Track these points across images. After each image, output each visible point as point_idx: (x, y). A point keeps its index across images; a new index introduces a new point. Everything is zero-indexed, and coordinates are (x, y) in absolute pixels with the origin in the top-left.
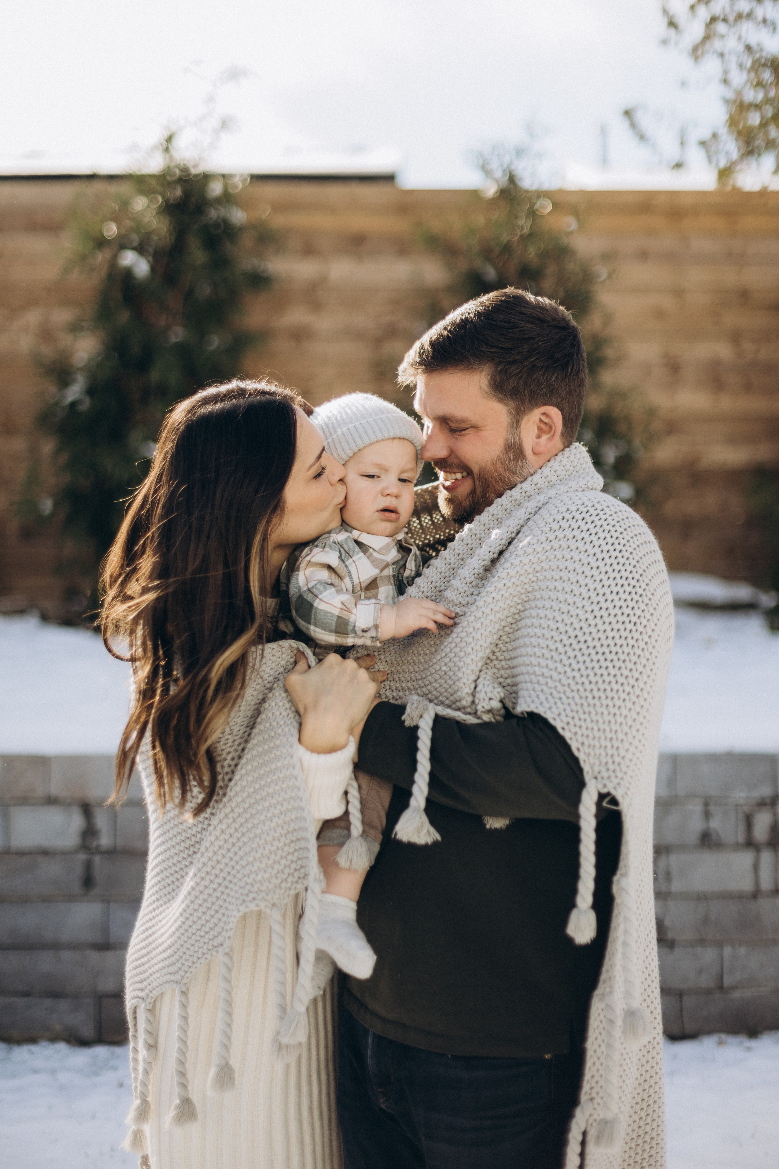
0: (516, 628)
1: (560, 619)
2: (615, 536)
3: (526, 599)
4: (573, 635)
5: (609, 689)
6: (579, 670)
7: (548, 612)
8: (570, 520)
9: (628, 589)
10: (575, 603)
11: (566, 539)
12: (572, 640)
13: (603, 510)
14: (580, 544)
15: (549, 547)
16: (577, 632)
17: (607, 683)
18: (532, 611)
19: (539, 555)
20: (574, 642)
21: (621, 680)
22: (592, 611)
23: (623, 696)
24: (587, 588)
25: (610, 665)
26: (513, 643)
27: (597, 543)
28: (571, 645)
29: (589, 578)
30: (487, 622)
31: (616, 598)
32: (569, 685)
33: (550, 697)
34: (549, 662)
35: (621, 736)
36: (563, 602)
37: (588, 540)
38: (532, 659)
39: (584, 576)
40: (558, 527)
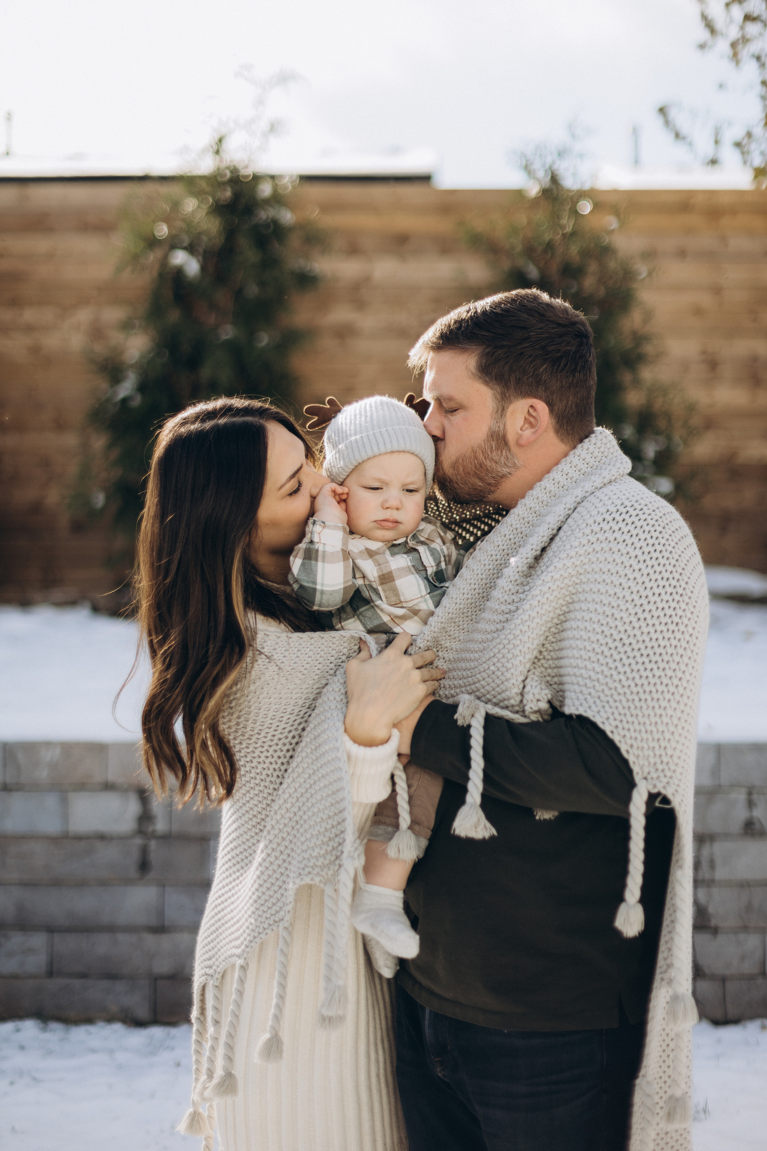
0: (561, 629)
1: (604, 622)
2: (655, 536)
3: (570, 601)
4: (618, 638)
5: (654, 690)
6: (625, 673)
7: (592, 615)
8: (611, 522)
9: (670, 590)
10: (618, 606)
11: (607, 541)
12: (617, 643)
13: (641, 510)
14: (622, 546)
15: (591, 550)
16: (622, 635)
17: (652, 685)
18: (577, 613)
19: (582, 558)
20: (619, 645)
21: (666, 681)
22: (636, 614)
23: (668, 696)
24: (630, 591)
25: (655, 667)
26: (559, 643)
27: (638, 545)
28: (616, 648)
29: (632, 580)
30: (533, 625)
31: (658, 600)
32: (616, 688)
33: (598, 701)
34: (595, 665)
35: (667, 736)
36: (607, 605)
37: (629, 542)
38: (579, 662)
39: (626, 578)
40: (599, 529)
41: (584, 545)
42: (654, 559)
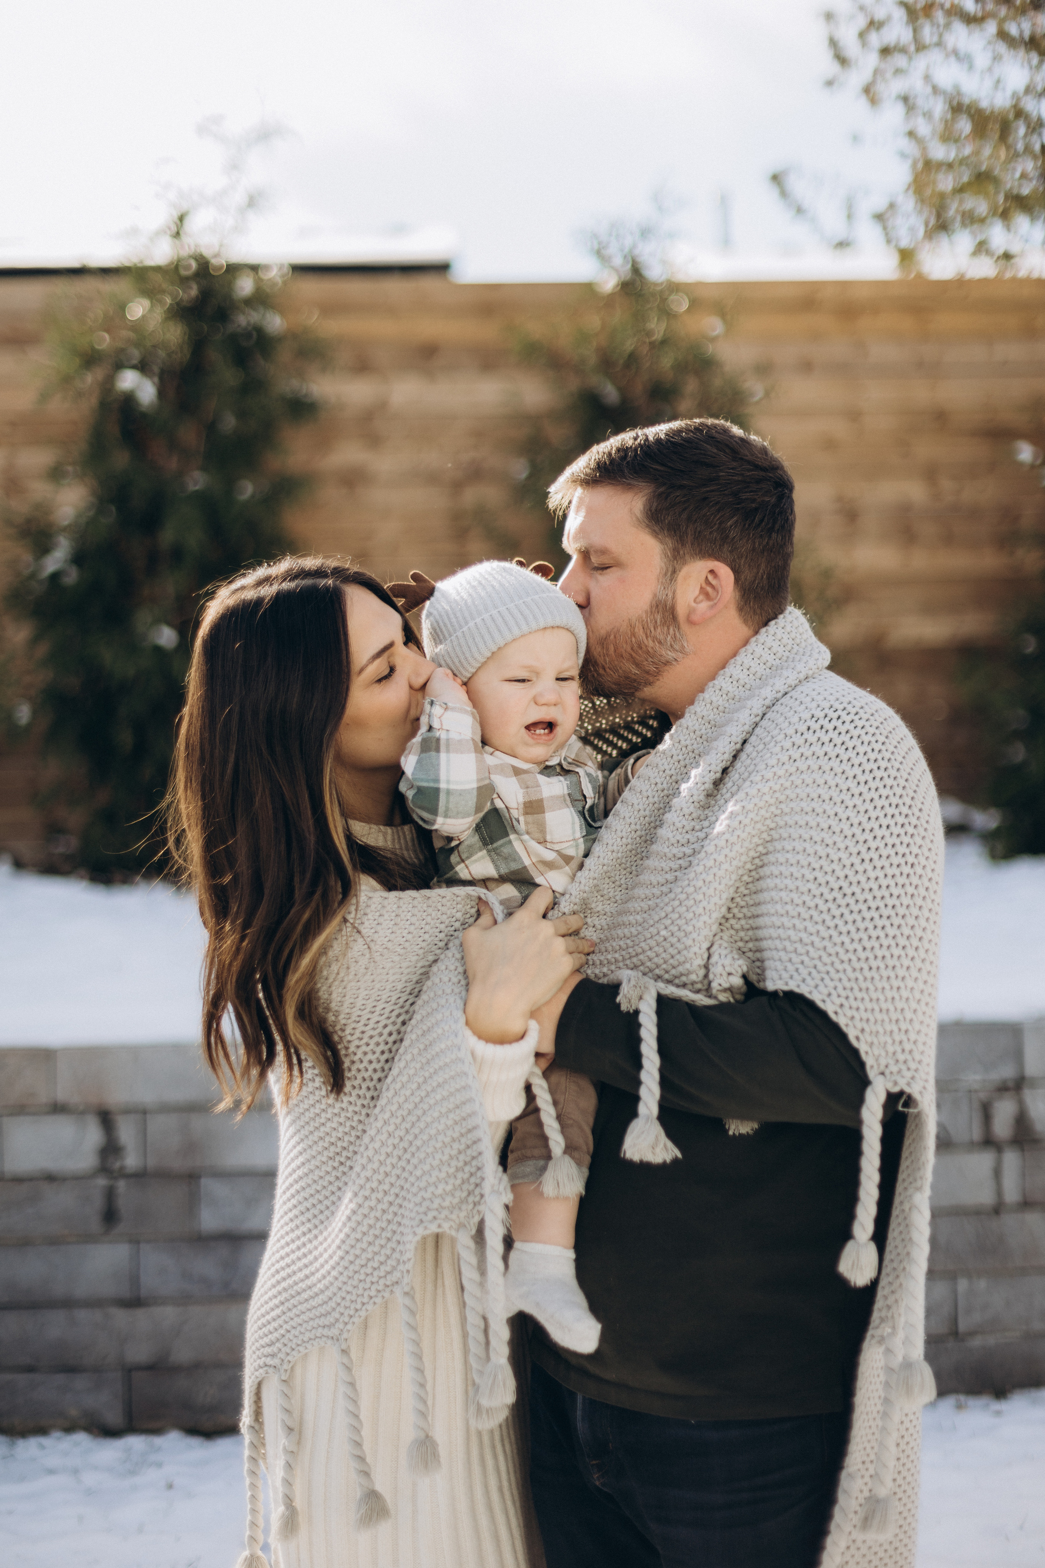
0: (757, 876)
1: (817, 866)
2: (877, 748)
3: (768, 839)
4: (836, 886)
5: (888, 955)
6: (849, 933)
7: (800, 857)
9: (901, 820)
10: (835, 843)
11: (815, 757)
14: (835, 763)
15: (793, 769)
16: (841, 883)
17: (885, 948)
18: (779, 855)
19: (782, 781)
20: (839, 896)
21: (902, 941)
22: (859, 853)
23: (906, 962)
24: (849, 823)
25: (887, 923)
26: (754, 896)
27: (856, 762)
28: (835, 900)
29: (851, 808)
30: (721, 873)
31: (887, 833)
32: (837, 954)
33: (814, 972)
34: (808, 924)
35: (909, 1015)
36: (819, 843)
37: (844, 757)
38: (785, 920)
39: (843, 806)
40: (803, 741)
41: (783, 764)
42: (878, 779)
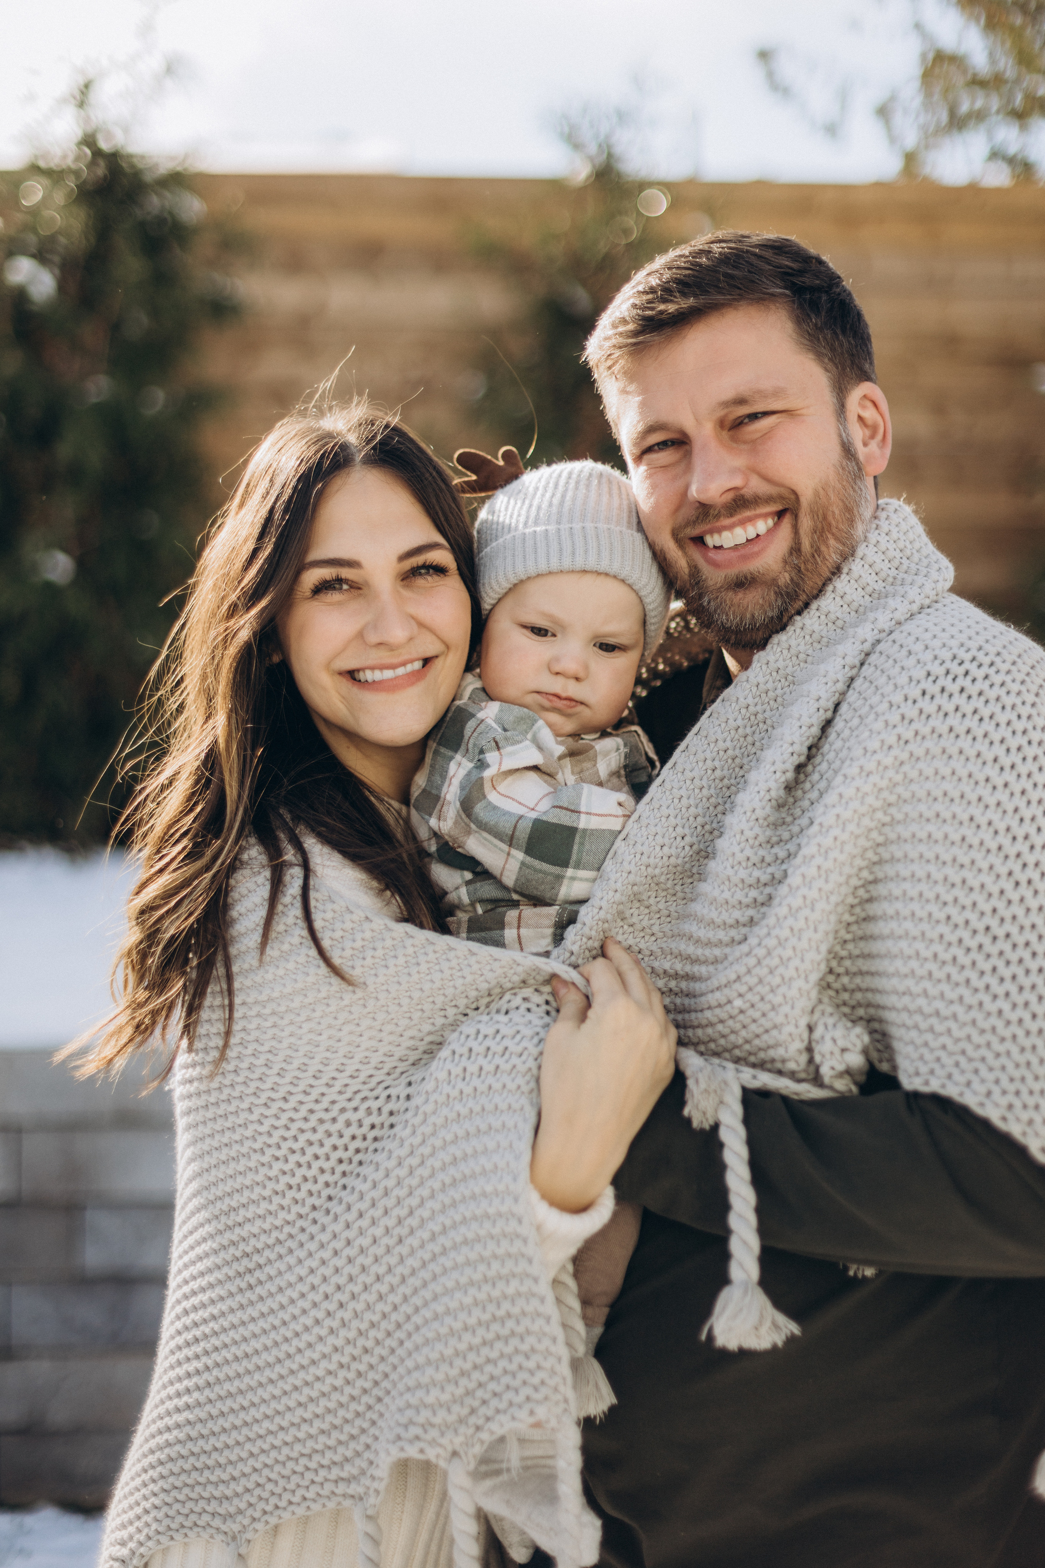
1: (949, 898)
8: (938, 695)
10: (973, 862)
11: (935, 735)
12: (981, 938)
14: (965, 743)
15: (905, 756)
16: (988, 920)
20: (987, 941)
24: (991, 830)
36: (949, 863)
37: (979, 732)
38: (910, 983)
39: (982, 805)
40: (916, 712)
41: (890, 747)
42: (1030, 760)
